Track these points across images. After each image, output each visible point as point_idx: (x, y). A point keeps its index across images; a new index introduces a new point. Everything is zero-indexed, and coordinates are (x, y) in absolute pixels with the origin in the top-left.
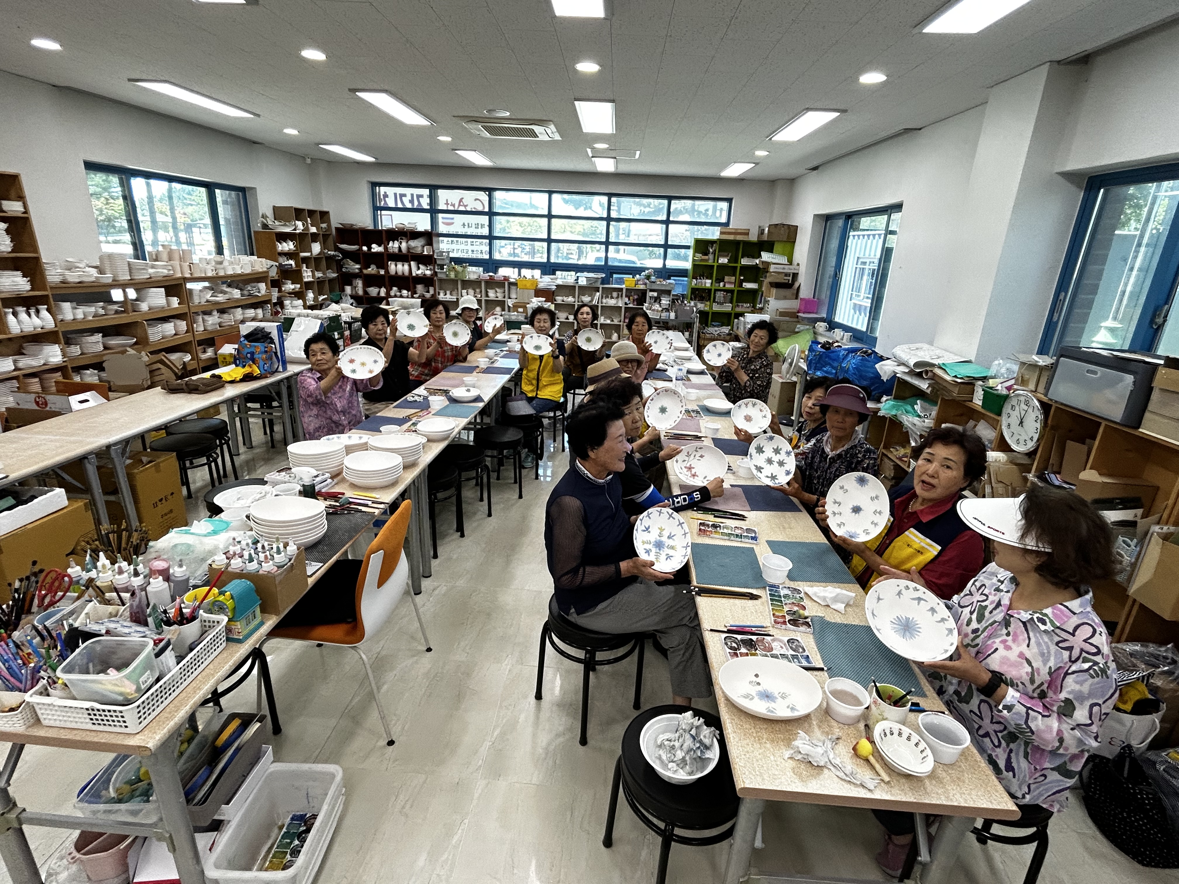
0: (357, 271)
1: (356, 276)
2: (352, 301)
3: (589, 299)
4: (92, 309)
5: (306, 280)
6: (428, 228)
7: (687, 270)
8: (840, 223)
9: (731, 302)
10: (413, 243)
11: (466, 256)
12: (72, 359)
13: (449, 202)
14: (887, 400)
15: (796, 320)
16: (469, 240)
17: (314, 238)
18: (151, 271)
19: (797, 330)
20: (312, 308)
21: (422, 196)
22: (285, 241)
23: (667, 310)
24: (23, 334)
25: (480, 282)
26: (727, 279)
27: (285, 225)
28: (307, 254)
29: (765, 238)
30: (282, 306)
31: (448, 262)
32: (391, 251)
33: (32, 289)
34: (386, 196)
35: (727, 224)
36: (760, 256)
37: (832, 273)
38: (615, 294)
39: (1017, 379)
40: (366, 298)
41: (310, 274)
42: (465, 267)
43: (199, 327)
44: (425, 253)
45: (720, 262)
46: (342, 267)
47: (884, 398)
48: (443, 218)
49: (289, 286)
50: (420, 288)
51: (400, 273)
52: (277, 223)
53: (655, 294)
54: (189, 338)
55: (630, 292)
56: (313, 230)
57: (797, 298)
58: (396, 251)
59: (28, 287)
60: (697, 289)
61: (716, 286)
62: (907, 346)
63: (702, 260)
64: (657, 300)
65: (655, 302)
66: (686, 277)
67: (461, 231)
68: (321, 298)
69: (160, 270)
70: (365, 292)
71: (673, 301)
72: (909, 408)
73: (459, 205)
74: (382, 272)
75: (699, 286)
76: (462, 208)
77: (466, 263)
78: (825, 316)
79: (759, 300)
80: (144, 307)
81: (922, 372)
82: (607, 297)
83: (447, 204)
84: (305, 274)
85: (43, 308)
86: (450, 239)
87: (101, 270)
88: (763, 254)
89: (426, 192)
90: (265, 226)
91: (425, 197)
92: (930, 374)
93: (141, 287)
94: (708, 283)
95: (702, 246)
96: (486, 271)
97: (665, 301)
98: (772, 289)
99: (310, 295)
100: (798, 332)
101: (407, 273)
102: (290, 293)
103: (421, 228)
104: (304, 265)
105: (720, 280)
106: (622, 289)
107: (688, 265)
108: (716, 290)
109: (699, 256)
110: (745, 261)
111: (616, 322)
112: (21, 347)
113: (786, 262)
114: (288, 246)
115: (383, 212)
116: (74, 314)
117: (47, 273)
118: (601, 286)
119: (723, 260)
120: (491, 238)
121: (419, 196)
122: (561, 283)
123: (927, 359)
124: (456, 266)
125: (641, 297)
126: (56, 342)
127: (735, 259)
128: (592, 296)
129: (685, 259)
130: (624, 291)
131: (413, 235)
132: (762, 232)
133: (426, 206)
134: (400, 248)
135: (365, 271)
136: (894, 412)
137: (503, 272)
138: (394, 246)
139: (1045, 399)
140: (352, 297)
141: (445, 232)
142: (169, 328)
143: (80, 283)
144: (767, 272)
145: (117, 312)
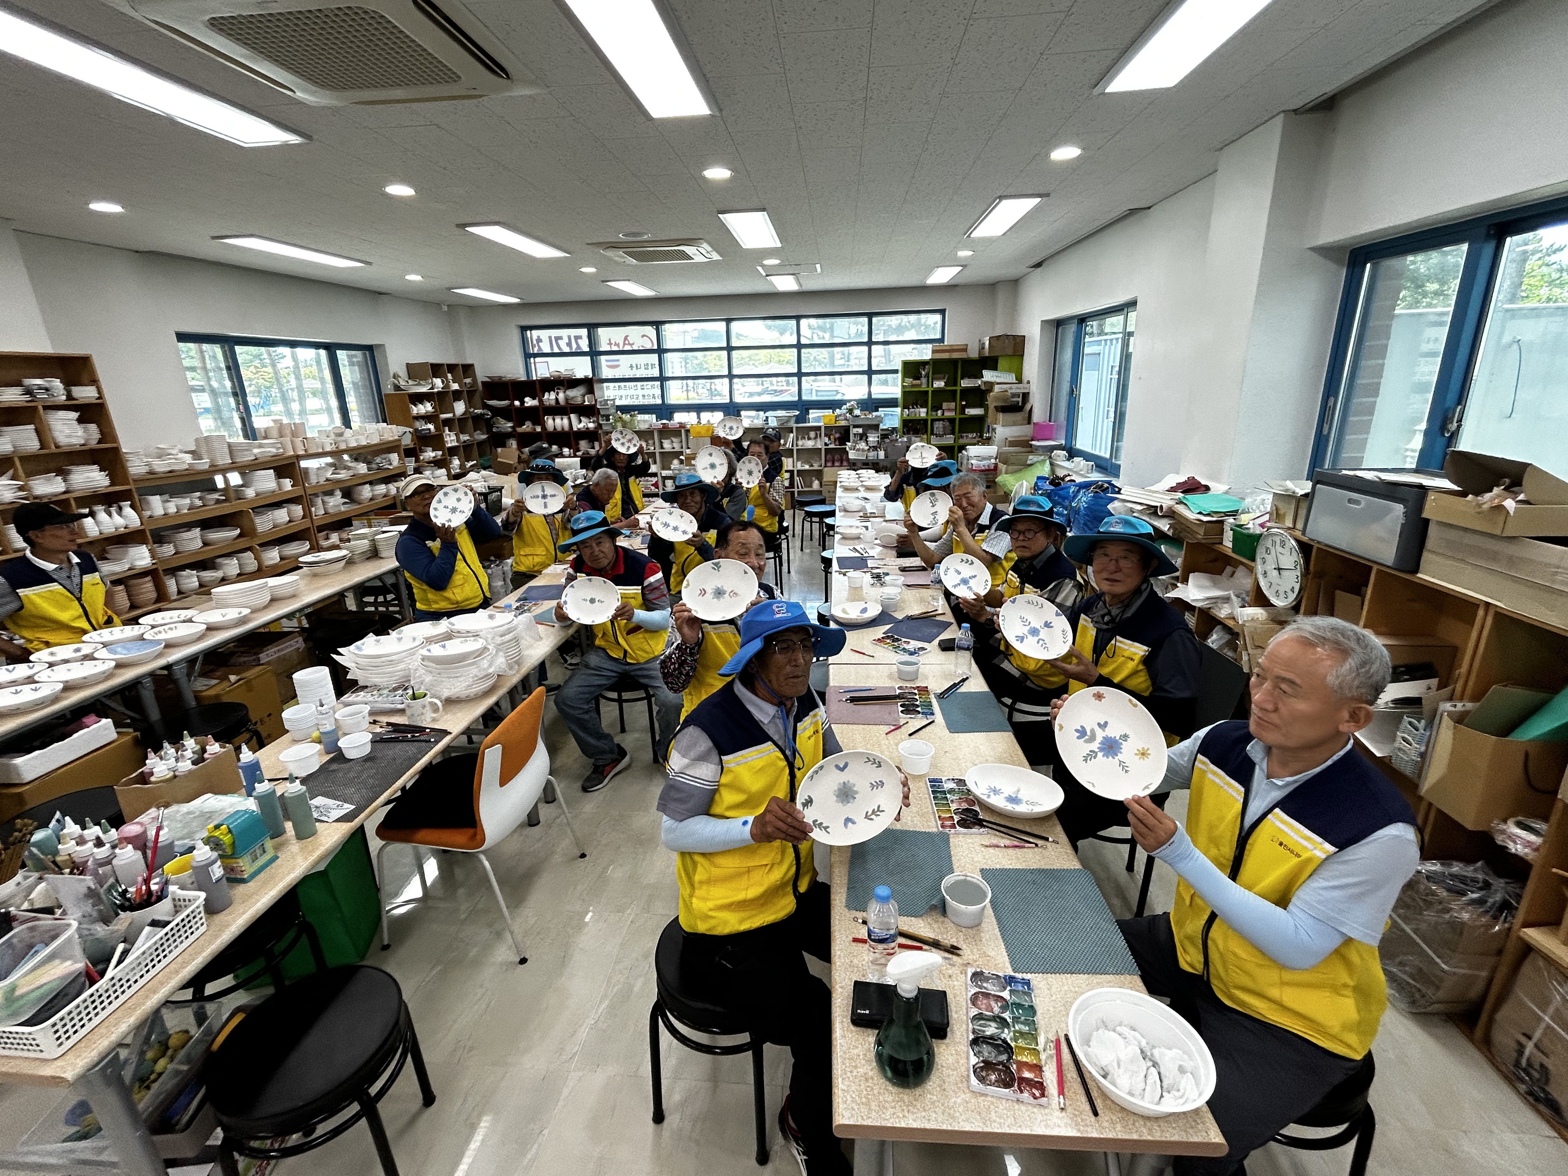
0: (510, 430)
1: (509, 436)
4: (187, 501)
5: (449, 445)
6: (589, 373)
7: (897, 399)
8: (1072, 328)
9: (953, 433)
10: (571, 393)
11: (635, 402)
12: (162, 561)
13: (613, 341)
15: (1028, 449)
16: (639, 384)
17: (457, 396)
18: (256, 451)
19: (1029, 462)
22: (420, 403)
23: (875, 448)
24: (103, 536)
25: (652, 432)
26: (945, 405)
27: (421, 384)
28: (450, 415)
29: (986, 353)
31: (614, 411)
32: (547, 404)
33: (112, 484)
34: (539, 340)
35: (942, 340)
36: (982, 375)
37: (1069, 391)
38: (812, 434)
39: (1270, 513)
41: (454, 438)
42: (635, 416)
43: (318, 510)
44: (587, 403)
45: (935, 386)
46: (492, 426)
48: (606, 361)
49: (430, 454)
50: (583, 444)
51: (559, 429)
52: (411, 382)
53: (860, 430)
54: (307, 523)
55: (829, 430)
56: (455, 386)
57: (1029, 423)
58: (553, 403)
59: (107, 482)
60: (911, 421)
61: (933, 415)
63: (913, 386)
64: (863, 437)
65: (860, 439)
66: (896, 406)
67: (629, 374)
68: (468, 464)
69: (266, 449)
71: (884, 436)
73: (624, 344)
74: (539, 429)
75: (912, 417)
77: (635, 410)
78: (1063, 442)
79: (985, 428)
80: (250, 493)
82: (803, 438)
83: (610, 344)
84: (447, 439)
85: (126, 504)
86: (617, 384)
87: (195, 454)
88: (985, 372)
89: (584, 332)
90: (397, 388)
91: (584, 337)
93: (247, 469)
94: (922, 412)
95: (912, 369)
96: (659, 418)
97: (873, 438)
98: (999, 414)
99: (456, 462)
100: (1031, 465)
101: (567, 428)
102: (429, 462)
103: (580, 375)
104: (447, 429)
105: (936, 407)
106: (820, 428)
107: (896, 393)
108: (933, 421)
109: (909, 381)
110: (965, 383)
111: (816, 467)
112: (104, 551)
113: (1014, 381)
114: (426, 408)
115: (538, 360)
116: (164, 509)
117: (129, 464)
118: (795, 426)
119: (939, 384)
120: (662, 379)
121: (577, 338)
124: (624, 415)
125: (844, 435)
126: (144, 542)
129: (894, 385)
130: (823, 429)
131: (571, 383)
132: (982, 346)
133: (585, 349)
134: (557, 399)
137: (679, 418)
138: (550, 398)
139: (1304, 539)
141: (610, 377)
142: (281, 515)
143: (170, 472)
144: (991, 394)
145: (218, 501)
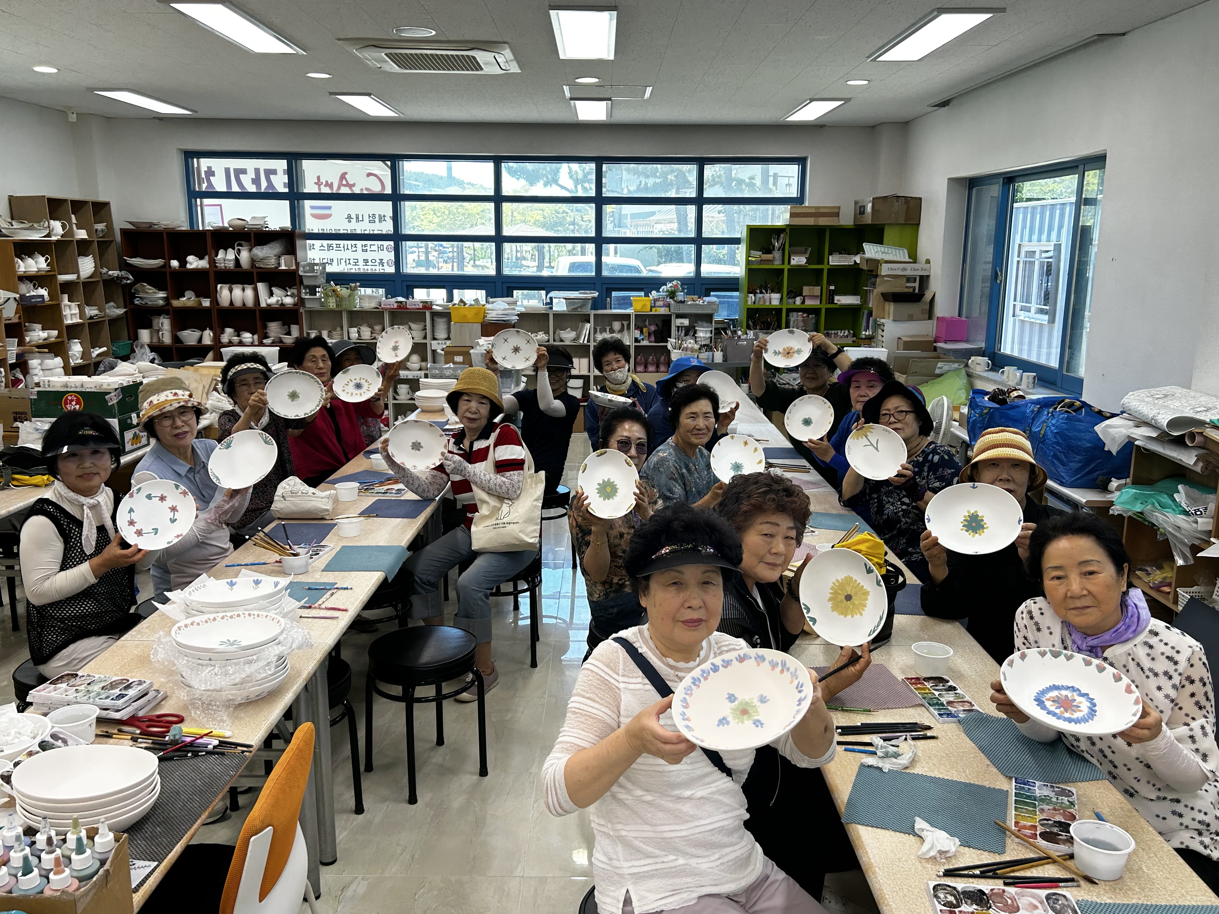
0: (161, 302)
1: (159, 311)
2: (152, 355)
3: (573, 335)
5: (68, 321)
6: (286, 223)
7: (737, 279)
8: (995, 190)
10: (261, 252)
11: (354, 269)
13: (323, 180)
14: (1119, 488)
15: (933, 354)
16: (359, 243)
17: (83, 248)
19: (937, 371)
20: (77, 371)
21: (274, 172)
22: (30, 256)
23: (708, 347)
25: (380, 314)
26: (806, 290)
27: (31, 228)
28: (71, 277)
29: (868, 219)
30: (25, 370)
31: (323, 280)
32: (221, 265)
34: (210, 173)
35: (800, 200)
36: (861, 250)
37: (989, 273)
38: (617, 325)
40: (178, 349)
41: (76, 311)
42: (354, 289)
44: (283, 267)
45: (793, 262)
46: (133, 296)
47: (1114, 483)
48: (313, 208)
49: (38, 334)
50: (274, 328)
51: (238, 303)
52: (16, 225)
53: (686, 322)
55: (642, 320)
56: (82, 234)
57: (930, 316)
58: (231, 265)
60: (757, 310)
61: (789, 304)
62: (1146, 391)
63: (762, 262)
64: (690, 331)
65: (686, 335)
66: (737, 290)
67: (344, 227)
68: (97, 351)
70: (176, 339)
71: (718, 332)
72: (1165, 499)
73: (340, 185)
74: (206, 303)
75: (760, 305)
76: (345, 190)
77: (355, 281)
78: (983, 345)
79: (864, 324)
81: (1184, 435)
82: (603, 330)
83: (319, 183)
84: (66, 312)
86: (325, 243)
88: (866, 246)
89: (281, 165)
91: (280, 172)
92: (1198, 439)
94: (774, 299)
95: (761, 237)
96: (390, 294)
97: (704, 333)
98: (887, 304)
99: (76, 348)
100: (942, 375)
101: (250, 303)
102: (39, 347)
103: (273, 225)
104: (66, 297)
105: (794, 293)
106: (628, 316)
107: (738, 271)
108: (789, 311)
109: (757, 254)
110: (835, 260)
113: (907, 259)
114: (38, 264)
115: (206, 201)
118: (593, 313)
119: (799, 260)
120: (397, 238)
121: (269, 173)
122: (523, 310)
123: (1188, 413)
124: (338, 288)
125: (662, 327)
127: (818, 257)
128: (577, 329)
129: (732, 262)
130: (633, 319)
131: (260, 237)
132: (861, 210)
133: (282, 189)
134: (237, 260)
135: (175, 303)
136: (1138, 508)
137: (422, 295)
138: (226, 257)
140: (153, 348)
141: (316, 231)
144: (876, 276)
